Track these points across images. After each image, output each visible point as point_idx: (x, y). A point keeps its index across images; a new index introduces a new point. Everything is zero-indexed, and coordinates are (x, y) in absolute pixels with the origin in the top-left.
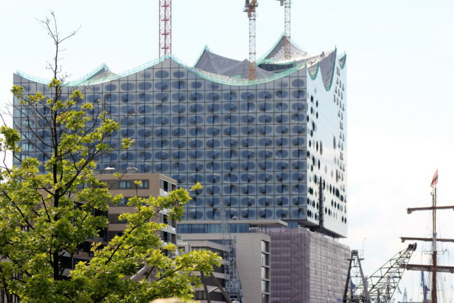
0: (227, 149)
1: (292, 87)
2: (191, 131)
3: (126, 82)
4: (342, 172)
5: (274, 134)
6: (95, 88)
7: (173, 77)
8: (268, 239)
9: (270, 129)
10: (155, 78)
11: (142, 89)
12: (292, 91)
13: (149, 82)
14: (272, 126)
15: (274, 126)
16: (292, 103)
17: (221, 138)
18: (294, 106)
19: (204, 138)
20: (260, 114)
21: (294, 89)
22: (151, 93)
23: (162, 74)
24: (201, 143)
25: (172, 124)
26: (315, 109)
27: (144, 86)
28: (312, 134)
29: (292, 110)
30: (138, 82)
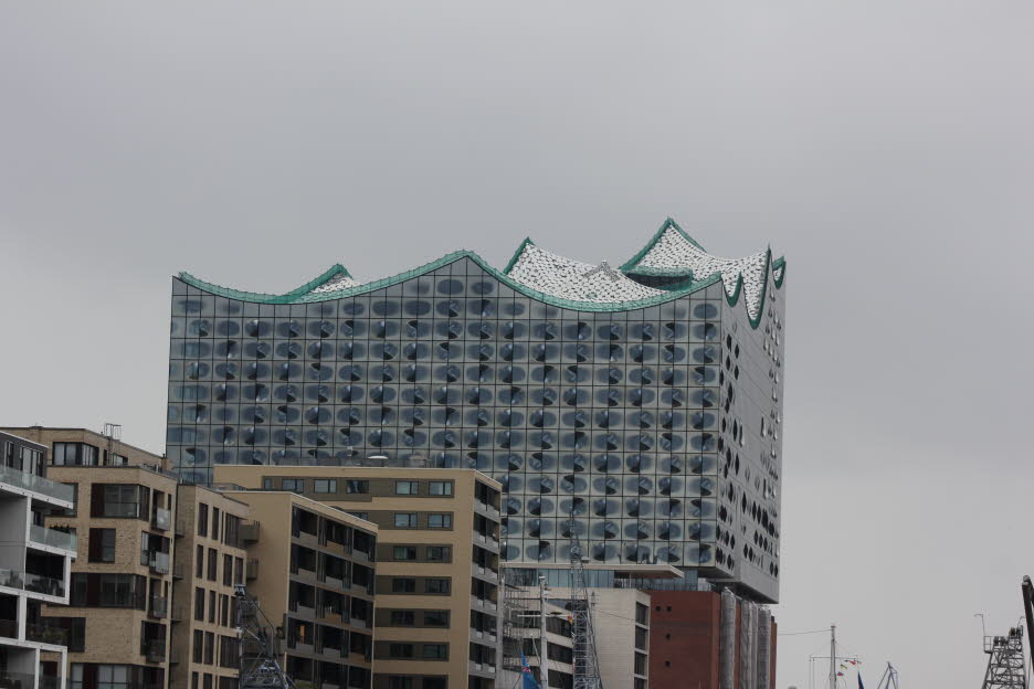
0: (569, 430)
1: (693, 317)
2: (502, 396)
3: (384, 299)
4: (772, 479)
5: (657, 405)
6: (324, 308)
7: (470, 293)
8: (646, 601)
9: (651, 396)
10: (437, 294)
11: (412, 313)
12: (693, 324)
13: (425, 300)
14: (655, 390)
15: (659, 389)
16: (693, 348)
17: (558, 410)
18: (697, 354)
19: (526, 409)
20: (633, 367)
21: (698, 322)
22: (430, 322)
23: (451, 286)
24: (520, 416)
25: (467, 380)
26: (734, 362)
27: (418, 308)
28: (727, 408)
29: (692, 361)
30: (405, 300)
